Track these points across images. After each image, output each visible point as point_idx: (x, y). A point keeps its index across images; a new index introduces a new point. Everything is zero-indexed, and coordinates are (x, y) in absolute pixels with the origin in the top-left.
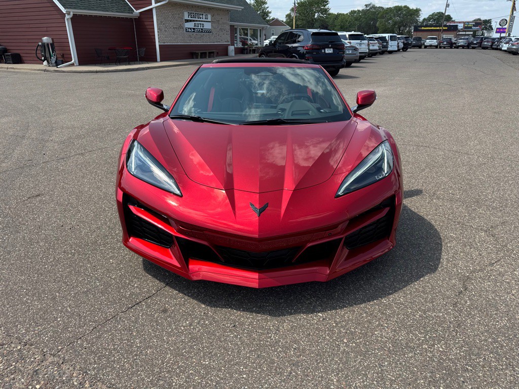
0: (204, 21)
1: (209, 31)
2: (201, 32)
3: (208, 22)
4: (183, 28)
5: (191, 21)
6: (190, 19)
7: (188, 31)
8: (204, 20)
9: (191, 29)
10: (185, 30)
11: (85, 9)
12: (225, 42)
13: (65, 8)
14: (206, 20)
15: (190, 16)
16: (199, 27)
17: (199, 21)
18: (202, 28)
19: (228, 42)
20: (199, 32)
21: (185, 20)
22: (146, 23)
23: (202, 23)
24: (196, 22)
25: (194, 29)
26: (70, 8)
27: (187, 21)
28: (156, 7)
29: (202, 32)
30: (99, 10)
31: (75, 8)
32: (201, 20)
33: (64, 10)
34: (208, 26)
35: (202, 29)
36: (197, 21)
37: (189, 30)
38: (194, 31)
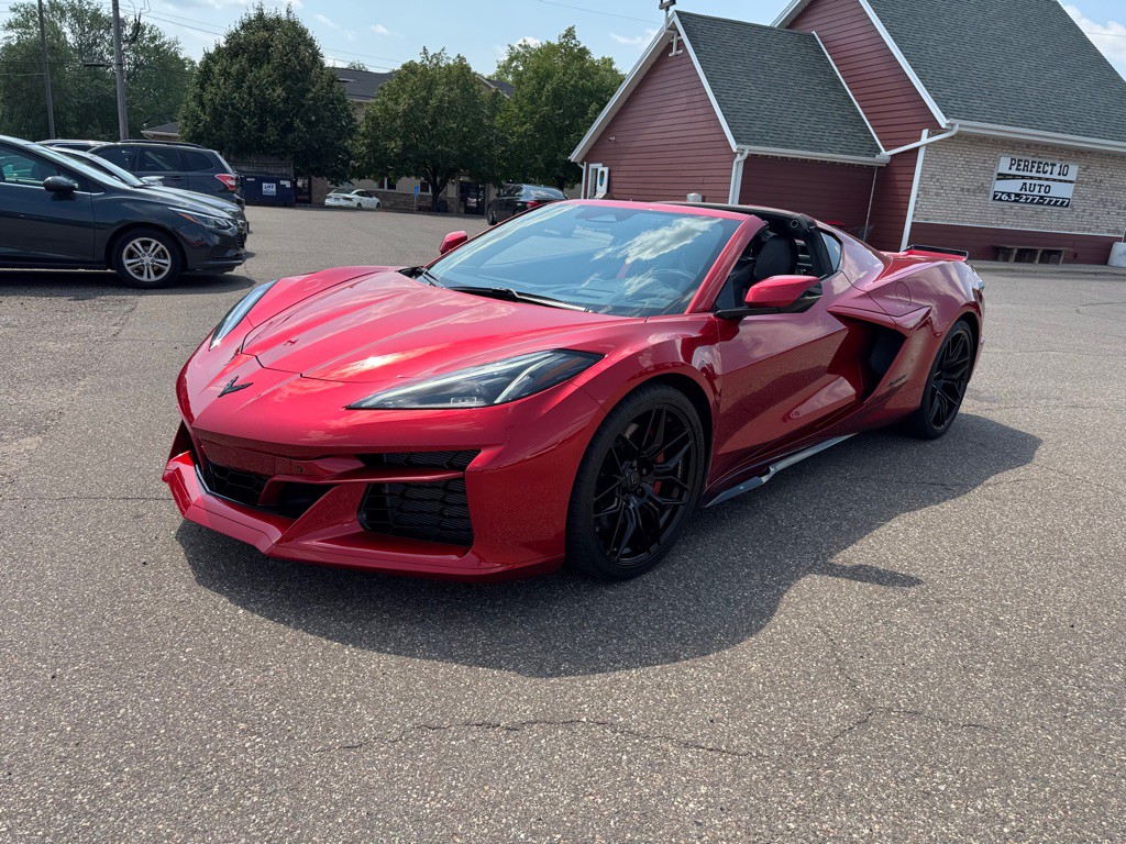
0: (1054, 180)
1: (1062, 203)
2: (1038, 203)
3: (1066, 181)
4: (987, 192)
5: (1014, 177)
6: (1014, 172)
7: (1000, 199)
8: (1055, 176)
9: (1009, 194)
10: (991, 196)
11: (775, 146)
12: (1109, 231)
13: (737, 142)
14: (1062, 177)
15: (1014, 167)
16: (1036, 193)
17: (1040, 179)
18: (1042, 194)
19: (1119, 232)
20: (1032, 202)
21: (999, 174)
22: (898, 177)
23: (1046, 183)
24: (1028, 182)
25: (1017, 195)
26: (748, 143)
27: (1003, 177)
28: (927, 145)
29: (1042, 204)
30: (804, 149)
31: (757, 144)
32: (1048, 175)
33: (734, 146)
34: (1060, 191)
35: (1042, 197)
36: (1031, 178)
37: (1004, 197)
38: (1015, 201)
